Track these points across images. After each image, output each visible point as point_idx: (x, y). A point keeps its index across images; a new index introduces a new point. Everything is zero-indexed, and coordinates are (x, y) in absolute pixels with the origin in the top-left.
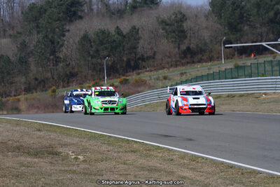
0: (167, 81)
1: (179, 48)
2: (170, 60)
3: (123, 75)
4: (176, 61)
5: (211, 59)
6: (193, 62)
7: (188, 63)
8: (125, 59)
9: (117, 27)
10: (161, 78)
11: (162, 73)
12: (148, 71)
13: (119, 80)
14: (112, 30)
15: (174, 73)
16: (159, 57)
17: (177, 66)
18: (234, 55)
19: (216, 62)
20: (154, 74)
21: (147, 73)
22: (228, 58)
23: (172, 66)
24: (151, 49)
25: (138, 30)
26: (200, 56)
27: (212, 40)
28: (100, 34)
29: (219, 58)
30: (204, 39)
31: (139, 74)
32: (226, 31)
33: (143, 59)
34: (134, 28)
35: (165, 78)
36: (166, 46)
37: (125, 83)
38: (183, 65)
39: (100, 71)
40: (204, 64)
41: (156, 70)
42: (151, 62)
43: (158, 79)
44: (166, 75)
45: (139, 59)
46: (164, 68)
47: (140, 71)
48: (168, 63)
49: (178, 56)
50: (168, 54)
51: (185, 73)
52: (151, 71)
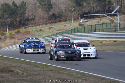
0: (42, 32)
1: (48, 14)
2: (43, 20)
3: (17, 29)
4: (46, 21)
5: (66, 21)
6: (56, 22)
7: (53, 22)
8: (18, 20)
9: (13, 2)
10: (38, 30)
11: (38, 28)
12: (31, 27)
13: (15, 31)
14: (11, 3)
15: (45, 28)
16: (37, 18)
17: (47, 24)
18: (78, 18)
19: (69, 22)
20: (34, 28)
21: (30, 28)
22: (75, 20)
23: (44, 24)
24: (33, 14)
25: (25, 4)
26: (59, 19)
27: (66, 10)
28: (4, 6)
29: (70, 20)
30: (62, 9)
31: (26, 28)
32: (74, 5)
33: (28, 20)
34: (23, 2)
35: (41, 30)
36: (41, 13)
37: (18, 33)
38: (50, 23)
39: (4, 26)
40: (62, 23)
41: (36, 26)
42: (32, 22)
43: (37, 31)
44: (41, 28)
45: (26, 19)
46: (40, 25)
47: (26, 26)
48: (42, 22)
49: (47, 18)
50: (42, 17)
51: (52, 28)
52: (33, 26)
